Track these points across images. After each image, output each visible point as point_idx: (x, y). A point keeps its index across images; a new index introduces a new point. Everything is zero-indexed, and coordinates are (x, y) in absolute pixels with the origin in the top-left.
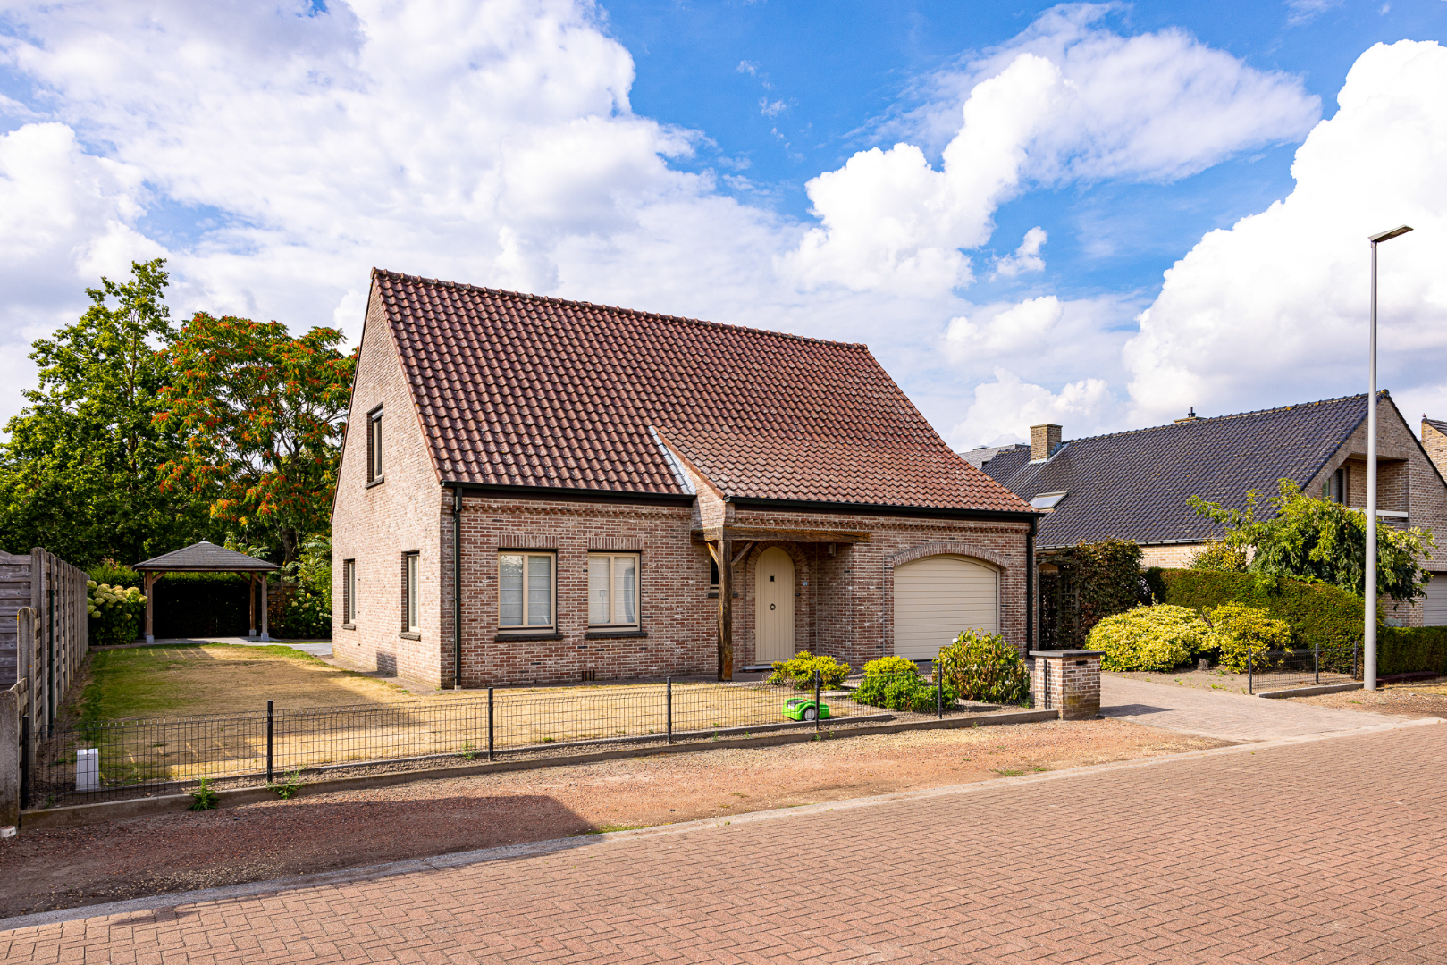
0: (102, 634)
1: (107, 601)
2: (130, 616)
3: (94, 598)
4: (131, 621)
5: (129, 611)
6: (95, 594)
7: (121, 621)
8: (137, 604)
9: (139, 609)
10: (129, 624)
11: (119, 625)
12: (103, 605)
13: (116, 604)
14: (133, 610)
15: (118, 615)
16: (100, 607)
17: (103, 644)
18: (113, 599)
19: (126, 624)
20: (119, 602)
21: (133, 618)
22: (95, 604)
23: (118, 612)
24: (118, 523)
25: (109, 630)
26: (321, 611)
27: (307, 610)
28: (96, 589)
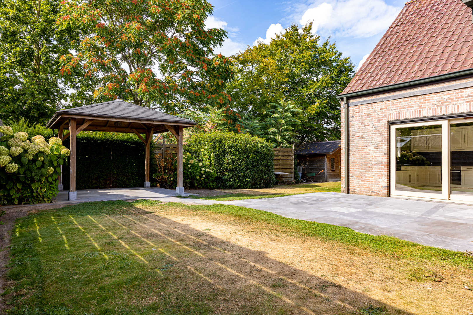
0: (18, 191)
1: (25, 151)
2: (51, 170)
3: (9, 147)
4: (52, 175)
5: (51, 164)
6: (11, 142)
7: (42, 175)
8: (59, 157)
9: (61, 162)
10: (50, 179)
11: (40, 181)
12: (20, 156)
13: (37, 155)
14: (55, 163)
15: (39, 168)
16: (17, 159)
17: (20, 203)
18: (33, 150)
19: (47, 179)
20: (41, 153)
21: (55, 172)
22: (10, 155)
23: (39, 164)
24: (27, 100)
25: (27, 186)
26: (202, 167)
27: (192, 165)
28: (12, 137)
